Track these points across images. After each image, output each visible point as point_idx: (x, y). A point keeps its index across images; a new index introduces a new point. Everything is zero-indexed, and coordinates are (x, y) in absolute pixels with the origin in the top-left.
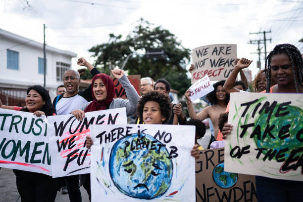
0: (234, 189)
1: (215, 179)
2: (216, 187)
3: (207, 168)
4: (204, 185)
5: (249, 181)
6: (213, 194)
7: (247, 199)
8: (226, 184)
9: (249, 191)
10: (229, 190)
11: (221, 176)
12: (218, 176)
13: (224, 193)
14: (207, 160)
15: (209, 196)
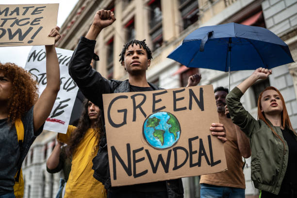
0: (175, 149)
1: (147, 136)
2: (147, 147)
3: (134, 120)
4: (128, 146)
5: (197, 138)
6: (143, 159)
7: (194, 163)
8: (163, 143)
9: (196, 152)
10: (167, 151)
11: (156, 131)
12: (152, 131)
13: (160, 157)
14: (135, 108)
15: (135, 162)
